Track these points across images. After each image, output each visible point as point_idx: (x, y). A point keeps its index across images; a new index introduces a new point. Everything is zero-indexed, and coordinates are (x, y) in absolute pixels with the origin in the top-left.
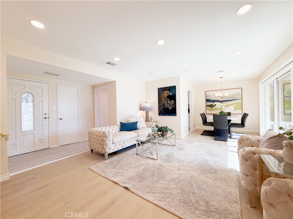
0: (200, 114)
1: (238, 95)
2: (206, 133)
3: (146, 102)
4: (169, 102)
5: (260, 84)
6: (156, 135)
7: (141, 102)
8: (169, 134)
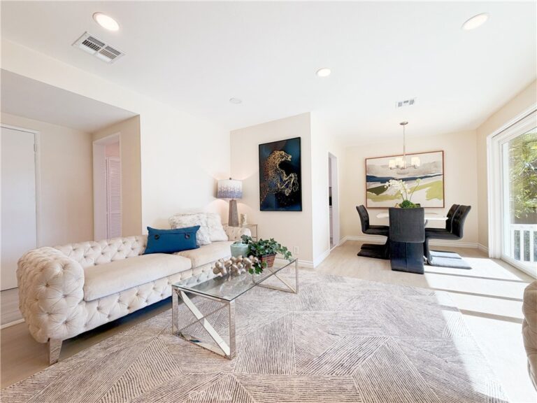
0: (357, 208)
1: (436, 167)
2: (370, 251)
3: (230, 179)
4: (285, 179)
5: (489, 139)
6: (240, 267)
7: (218, 179)
8: (279, 260)
